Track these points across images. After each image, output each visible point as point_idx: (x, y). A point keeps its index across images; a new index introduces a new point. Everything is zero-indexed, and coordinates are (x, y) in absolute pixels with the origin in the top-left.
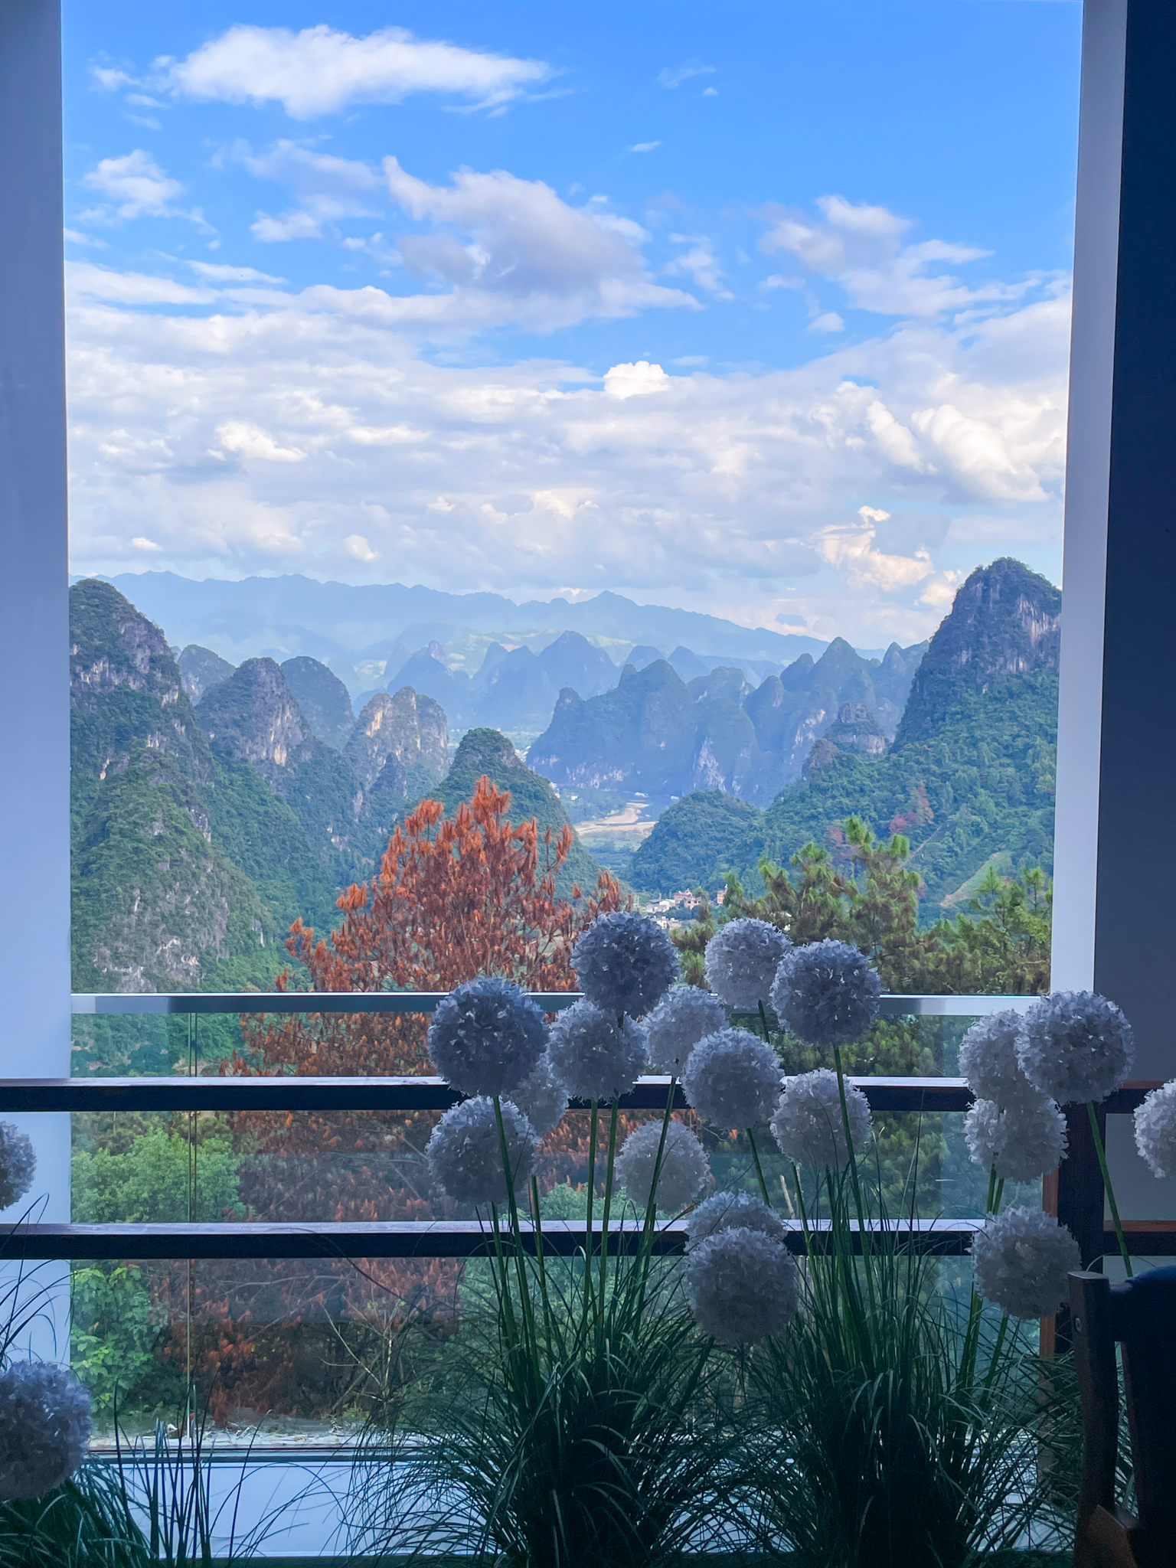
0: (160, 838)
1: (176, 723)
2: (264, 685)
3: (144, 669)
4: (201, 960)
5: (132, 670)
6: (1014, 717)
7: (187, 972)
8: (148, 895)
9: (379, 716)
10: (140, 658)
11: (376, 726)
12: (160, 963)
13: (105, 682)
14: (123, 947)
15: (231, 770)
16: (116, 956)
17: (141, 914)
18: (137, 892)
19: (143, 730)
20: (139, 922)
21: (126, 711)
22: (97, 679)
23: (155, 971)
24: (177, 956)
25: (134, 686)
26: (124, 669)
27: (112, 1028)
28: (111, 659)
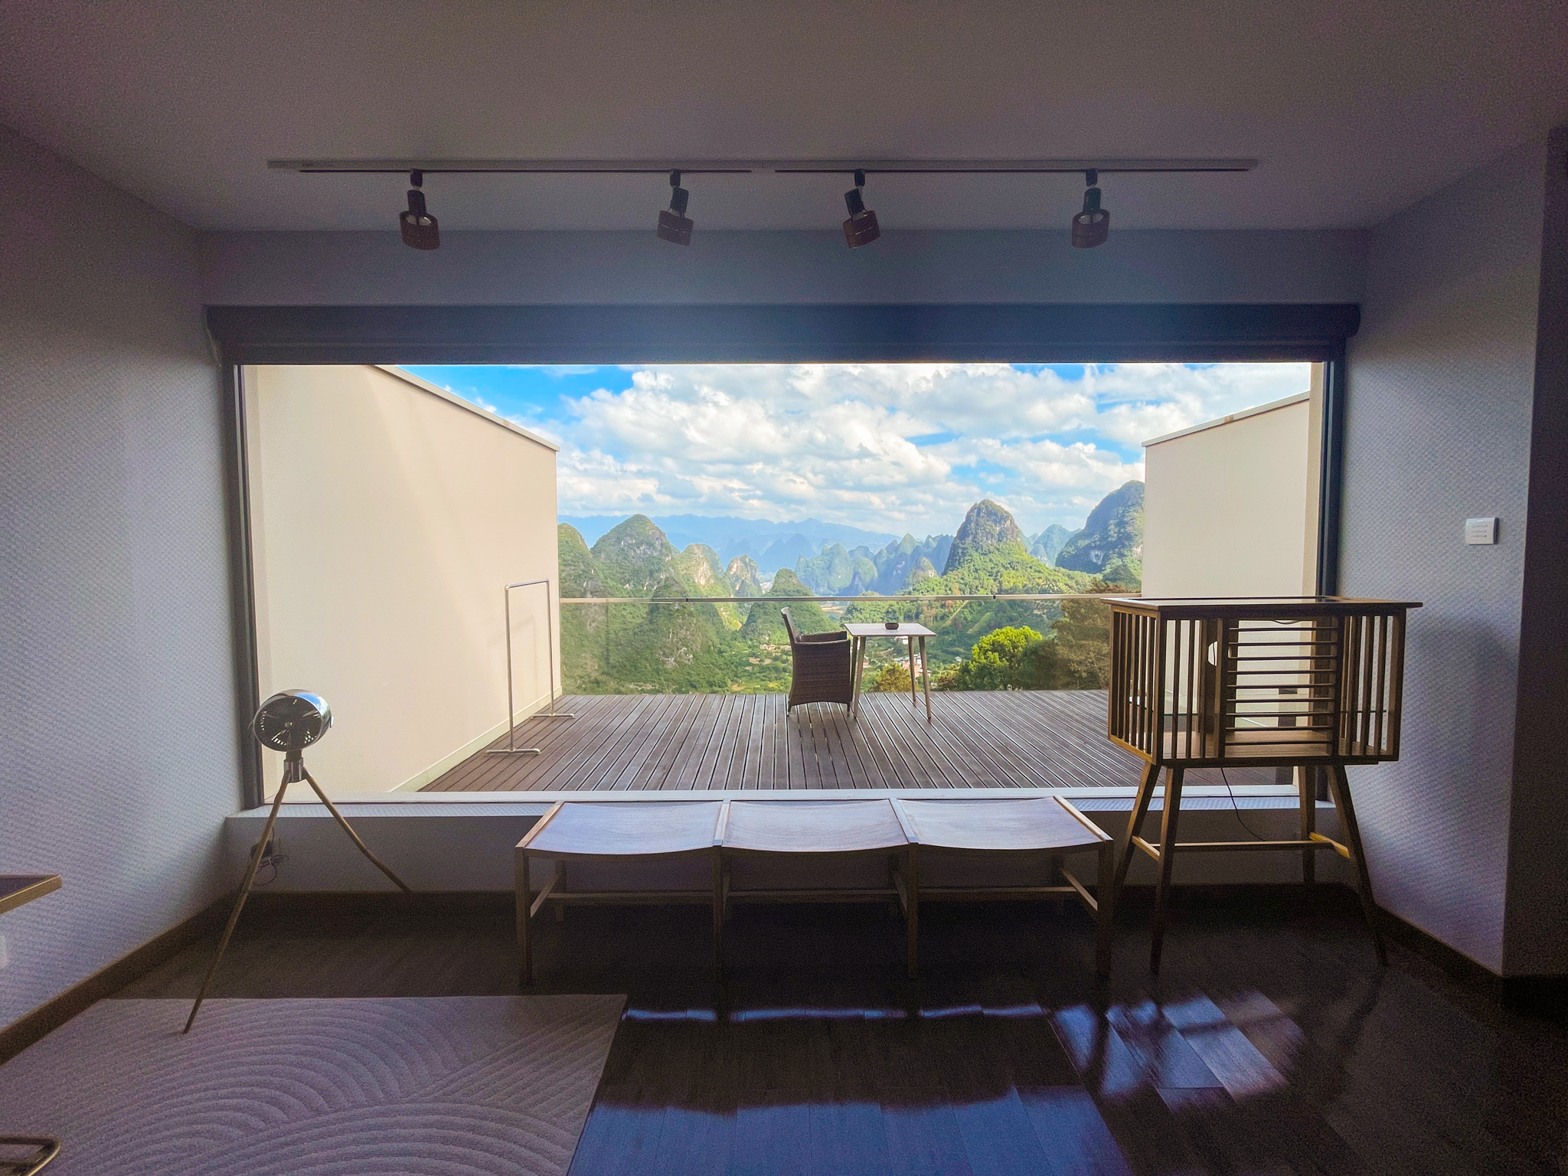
0: (678, 610)
1: (670, 568)
2: (696, 554)
3: (659, 548)
4: (694, 655)
5: (655, 548)
6: (991, 560)
7: (689, 660)
8: (675, 631)
9: (735, 566)
10: (657, 544)
11: (734, 570)
12: (680, 656)
13: (645, 553)
14: (667, 651)
15: (690, 586)
16: (664, 654)
17: (673, 638)
18: (671, 630)
19: (659, 570)
20: (672, 641)
21: (653, 564)
22: (642, 552)
23: (678, 659)
24: (686, 654)
25: (655, 554)
26: (652, 548)
27: (665, 680)
28: (647, 544)
